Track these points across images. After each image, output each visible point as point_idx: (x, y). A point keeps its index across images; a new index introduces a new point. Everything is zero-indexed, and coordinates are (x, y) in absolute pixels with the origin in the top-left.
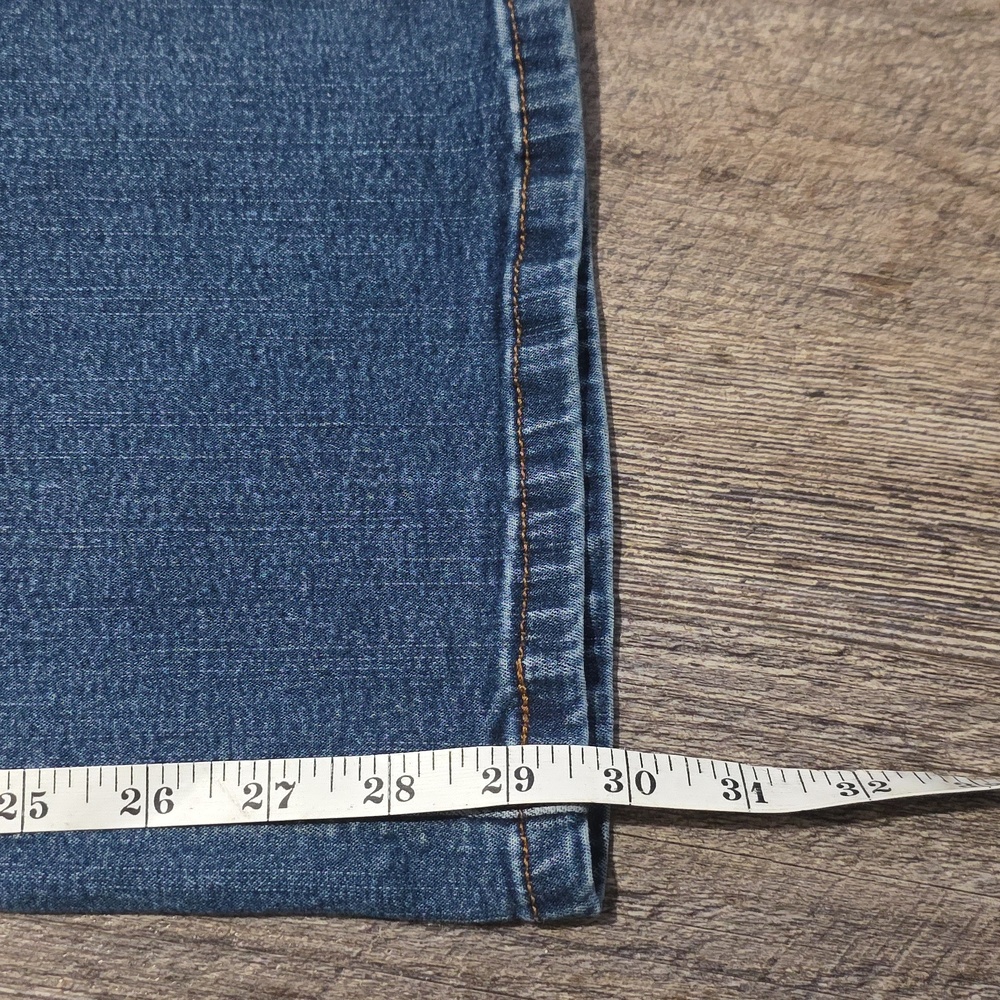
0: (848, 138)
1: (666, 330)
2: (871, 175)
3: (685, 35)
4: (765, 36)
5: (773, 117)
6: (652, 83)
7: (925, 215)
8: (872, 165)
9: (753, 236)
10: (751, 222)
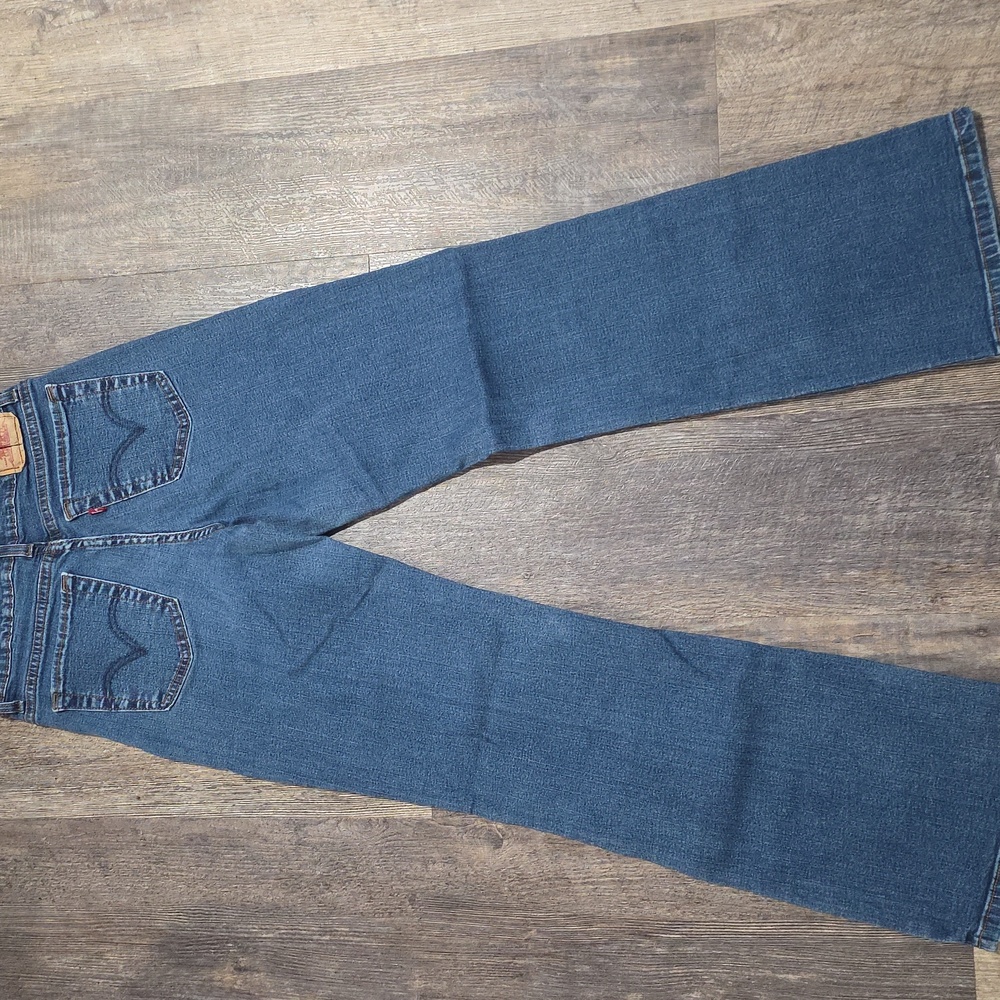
0: (882, 65)
1: (842, 132)
2: (891, 73)
3: (832, 48)
4: (855, 42)
5: (860, 65)
6: (825, 65)
7: (908, 81)
8: (890, 71)
9: (861, 100)
10: (860, 96)
